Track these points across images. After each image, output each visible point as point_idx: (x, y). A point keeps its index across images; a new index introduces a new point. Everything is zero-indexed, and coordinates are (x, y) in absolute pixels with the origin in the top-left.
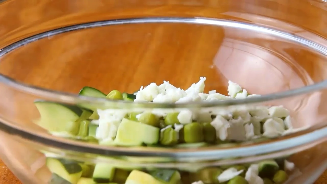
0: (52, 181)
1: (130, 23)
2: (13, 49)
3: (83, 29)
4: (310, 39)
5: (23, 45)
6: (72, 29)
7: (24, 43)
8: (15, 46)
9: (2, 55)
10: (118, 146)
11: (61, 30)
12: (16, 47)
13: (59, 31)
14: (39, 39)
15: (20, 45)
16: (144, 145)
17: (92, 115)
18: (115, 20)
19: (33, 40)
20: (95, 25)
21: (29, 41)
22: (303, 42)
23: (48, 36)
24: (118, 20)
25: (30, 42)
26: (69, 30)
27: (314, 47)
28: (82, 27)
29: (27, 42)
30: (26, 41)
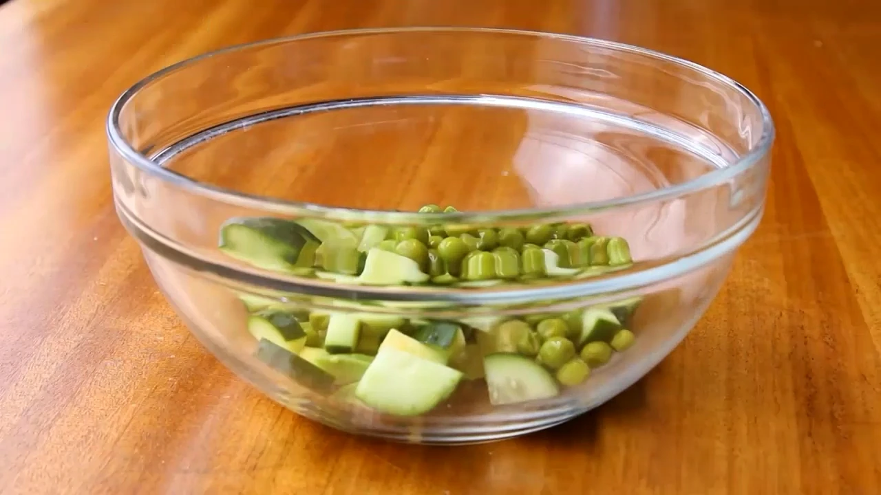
0: (261, 350)
1: (381, 105)
2: (189, 147)
3: (298, 114)
4: (663, 125)
5: (204, 140)
6: (281, 115)
7: (205, 137)
8: (191, 141)
9: (173, 156)
10: (364, 285)
11: (264, 117)
12: (194, 142)
13: (261, 118)
14: (228, 131)
15: (199, 140)
16: (407, 284)
17: (321, 246)
18: (350, 100)
19: (220, 132)
20: (318, 108)
21: (213, 134)
22: (652, 130)
23: (242, 127)
24: (354, 99)
25: (215, 136)
26: (276, 116)
27: (669, 138)
28: (296, 111)
29: (209, 135)
30: (209, 133)
